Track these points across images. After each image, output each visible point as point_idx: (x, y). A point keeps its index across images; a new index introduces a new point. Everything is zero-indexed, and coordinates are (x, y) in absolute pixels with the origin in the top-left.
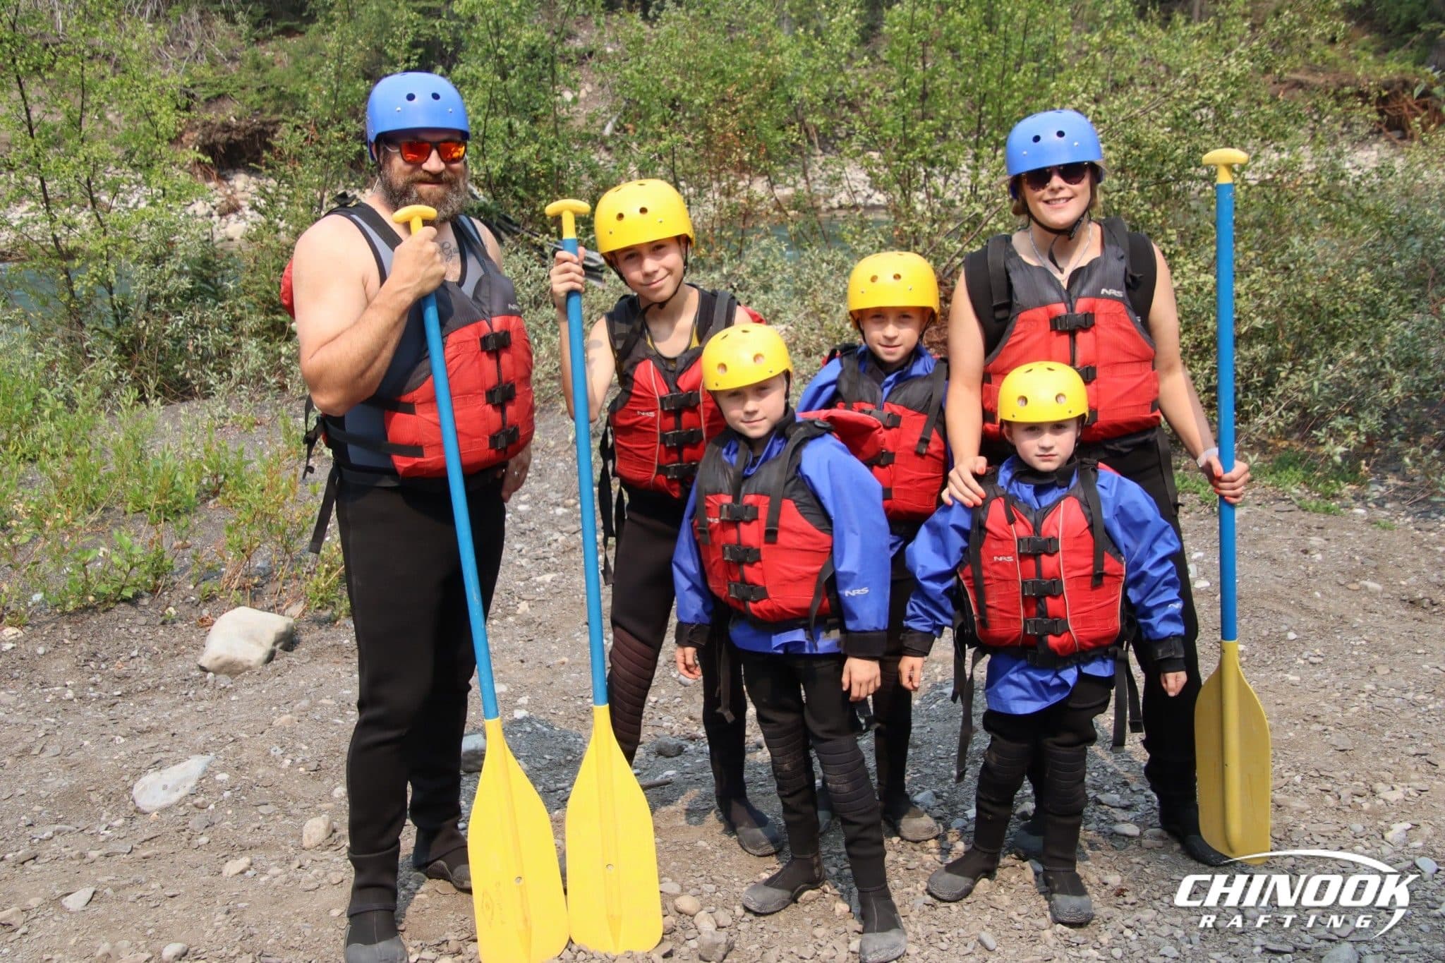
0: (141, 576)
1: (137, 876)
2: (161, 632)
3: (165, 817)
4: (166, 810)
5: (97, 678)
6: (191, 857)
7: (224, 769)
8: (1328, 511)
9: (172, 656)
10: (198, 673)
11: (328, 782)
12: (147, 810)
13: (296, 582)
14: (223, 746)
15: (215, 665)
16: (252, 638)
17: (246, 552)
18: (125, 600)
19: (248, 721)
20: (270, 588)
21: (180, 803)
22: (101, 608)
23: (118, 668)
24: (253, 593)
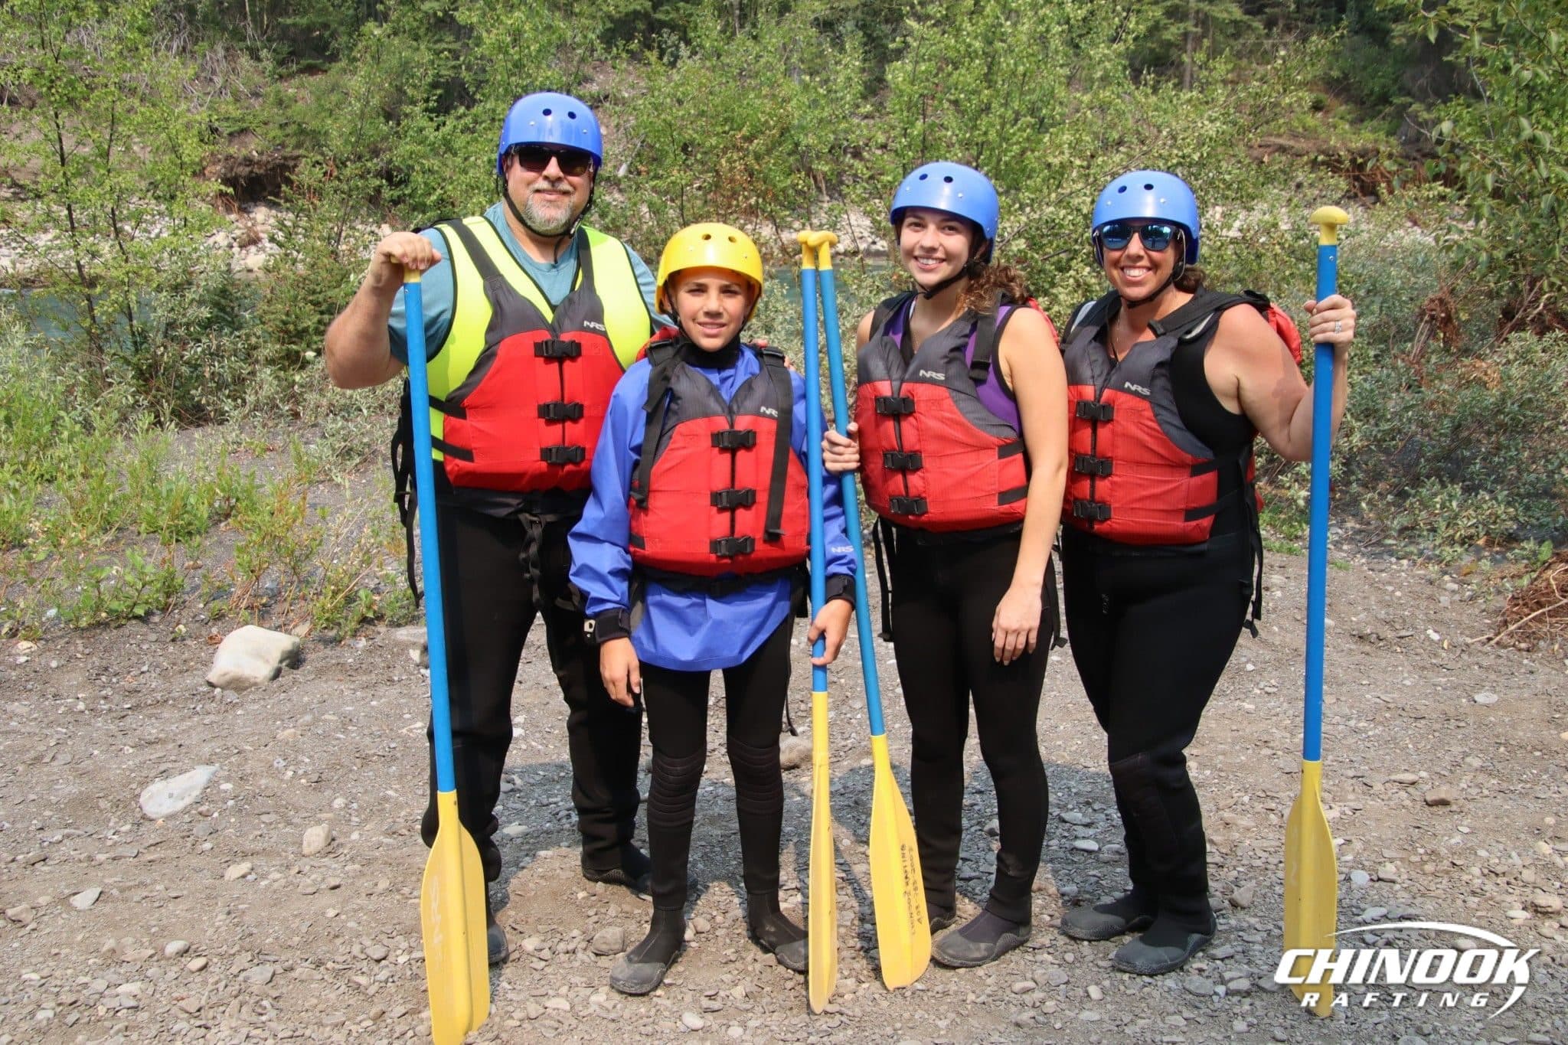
0: (153, 594)
1: (142, 878)
2: (171, 649)
3: (171, 824)
4: (171, 817)
5: (108, 692)
6: (195, 861)
7: (228, 779)
8: (1290, 551)
9: (181, 672)
10: (205, 689)
11: (328, 793)
12: (153, 816)
13: (303, 603)
14: (228, 757)
15: (222, 680)
16: (258, 655)
17: (256, 573)
18: (137, 617)
19: (253, 734)
20: (277, 608)
21: (186, 811)
22: (113, 625)
23: (128, 682)
24: (262, 613)
